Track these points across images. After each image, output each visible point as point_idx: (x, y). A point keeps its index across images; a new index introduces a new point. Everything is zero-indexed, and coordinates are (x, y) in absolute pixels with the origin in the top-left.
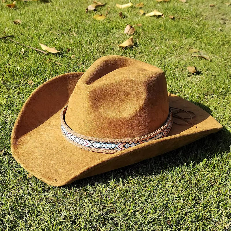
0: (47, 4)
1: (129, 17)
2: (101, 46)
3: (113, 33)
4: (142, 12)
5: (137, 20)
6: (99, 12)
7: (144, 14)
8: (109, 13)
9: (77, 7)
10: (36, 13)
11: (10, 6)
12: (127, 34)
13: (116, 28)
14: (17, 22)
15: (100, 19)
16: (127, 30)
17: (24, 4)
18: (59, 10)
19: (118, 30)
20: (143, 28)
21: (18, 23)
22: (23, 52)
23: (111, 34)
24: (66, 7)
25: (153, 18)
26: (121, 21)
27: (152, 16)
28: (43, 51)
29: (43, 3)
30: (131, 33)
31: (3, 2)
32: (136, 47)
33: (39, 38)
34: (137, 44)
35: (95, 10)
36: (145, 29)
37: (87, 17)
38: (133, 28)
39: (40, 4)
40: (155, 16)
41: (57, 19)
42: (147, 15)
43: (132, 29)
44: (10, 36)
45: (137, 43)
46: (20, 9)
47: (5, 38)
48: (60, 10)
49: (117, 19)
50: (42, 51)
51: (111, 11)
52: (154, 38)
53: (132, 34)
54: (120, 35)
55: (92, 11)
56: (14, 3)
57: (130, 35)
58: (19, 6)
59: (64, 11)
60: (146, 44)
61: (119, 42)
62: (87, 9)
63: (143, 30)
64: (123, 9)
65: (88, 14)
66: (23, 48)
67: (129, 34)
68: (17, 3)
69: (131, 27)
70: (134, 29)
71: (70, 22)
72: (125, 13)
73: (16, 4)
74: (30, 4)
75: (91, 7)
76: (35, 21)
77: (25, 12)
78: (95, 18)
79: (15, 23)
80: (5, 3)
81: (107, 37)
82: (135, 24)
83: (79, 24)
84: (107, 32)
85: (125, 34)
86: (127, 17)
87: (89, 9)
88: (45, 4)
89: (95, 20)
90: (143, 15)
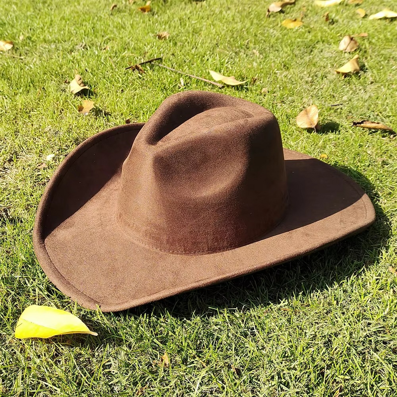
0: (199, 4)
1: (340, 21)
2: (305, 73)
3: (320, 50)
4: (361, 12)
5: (356, 26)
6: (288, 15)
7: (366, 16)
8: (306, 16)
9: (249, 7)
10: (187, 19)
11: (143, 10)
12: (344, 51)
13: (323, 42)
14: (162, 37)
15: (293, 27)
16: (345, 44)
17: (162, 4)
18: (221, 12)
19: (327, 45)
20: (370, 40)
21: (164, 37)
22: (182, 84)
23: (316, 51)
24: (232, 7)
25: (383, 22)
26: (329, 28)
27: (380, 19)
28: (215, 81)
29: (194, 3)
30: (351, 49)
31: (130, 3)
32: (365, 72)
33: (202, 61)
34: (366, 68)
35: (281, 12)
36: (374, 41)
37: (270, 24)
38: (354, 40)
39: (189, 5)
40: (386, 18)
41: (222, 28)
42: (371, 17)
43: (352, 42)
44: (156, 59)
45: (364, 66)
46: (159, 14)
47: (150, 62)
48: (224, 12)
49: (323, 25)
50: (212, 82)
51: (309, 12)
52: (391, 57)
53: (353, 50)
54: (332, 53)
55: (277, 12)
56: (148, 3)
57: (349, 53)
58: (156, 8)
59: (230, 16)
60: (380, 66)
61: (333, 65)
62: (269, 11)
63: (370, 43)
64: (328, 7)
65: (272, 19)
66: (181, 79)
67: (348, 50)
68: (153, 4)
69: (352, 39)
70: (356, 43)
71: (245, 33)
72: (333, 15)
73: (151, 5)
74: (173, 4)
75: (275, 7)
76: (189, 33)
77: (169, 17)
78: (284, 25)
79: (160, 37)
80: (134, 5)
81: (311, 56)
82: (353, 33)
83: (260, 37)
84: (310, 48)
85: (342, 51)
86: (337, 21)
87: (271, 10)
88: (197, 4)
89: (286, 28)
90: (364, 18)
